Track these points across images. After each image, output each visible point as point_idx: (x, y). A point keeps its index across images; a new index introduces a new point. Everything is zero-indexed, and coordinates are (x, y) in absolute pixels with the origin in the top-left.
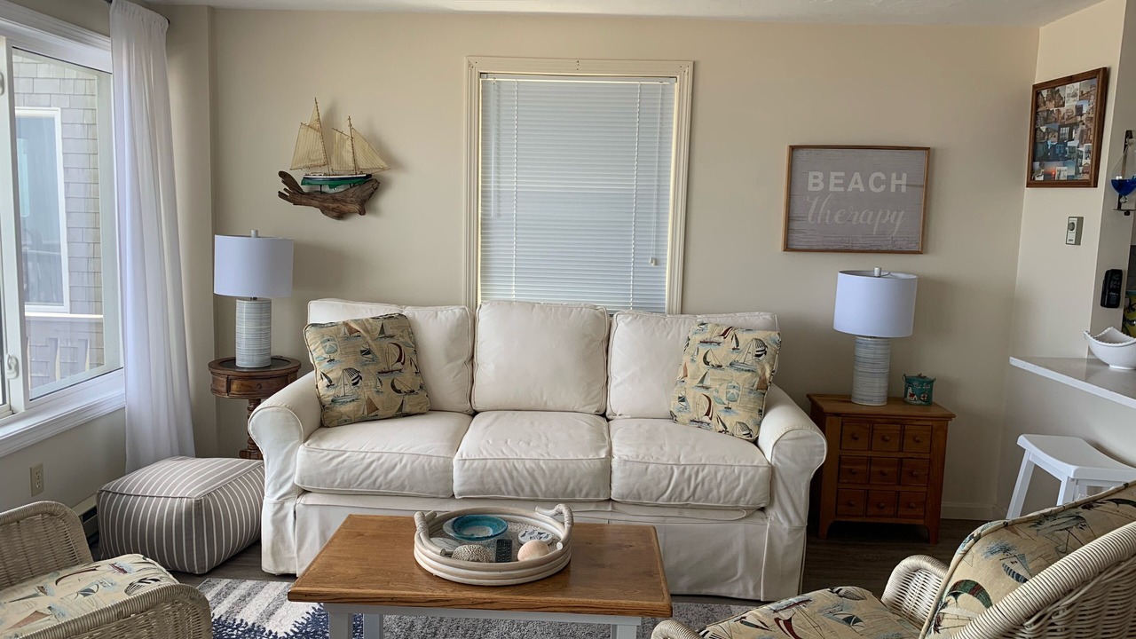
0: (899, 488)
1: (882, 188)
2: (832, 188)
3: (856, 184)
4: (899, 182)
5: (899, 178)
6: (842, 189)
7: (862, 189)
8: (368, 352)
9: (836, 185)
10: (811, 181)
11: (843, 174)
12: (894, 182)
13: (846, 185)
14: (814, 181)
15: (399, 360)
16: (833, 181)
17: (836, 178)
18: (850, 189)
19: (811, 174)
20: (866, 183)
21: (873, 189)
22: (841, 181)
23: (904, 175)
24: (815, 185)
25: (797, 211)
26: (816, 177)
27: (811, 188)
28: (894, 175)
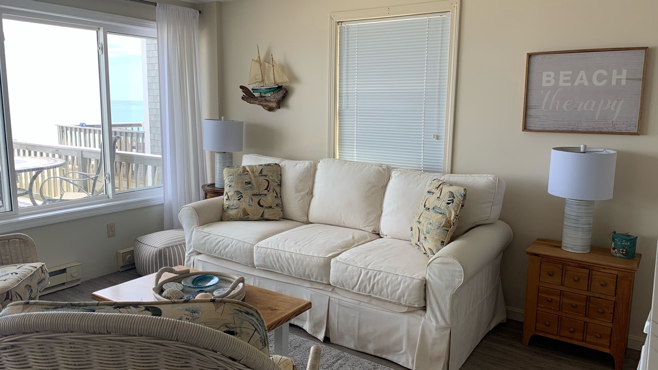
0: (587, 319)
1: (605, 82)
2: (561, 84)
3: (582, 78)
4: (619, 77)
5: (620, 73)
6: (570, 84)
7: (586, 84)
8: (249, 183)
9: (565, 81)
10: (545, 79)
11: (570, 73)
12: (615, 77)
13: (572, 81)
14: (546, 78)
15: (266, 189)
16: (562, 78)
17: (565, 76)
18: (576, 84)
19: (545, 74)
20: (590, 79)
21: (595, 82)
22: (569, 78)
23: (625, 72)
24: (548, 82)
25: (533, 101)
26: (548, 76)
27: (544, 84)
28: (615, 71)
